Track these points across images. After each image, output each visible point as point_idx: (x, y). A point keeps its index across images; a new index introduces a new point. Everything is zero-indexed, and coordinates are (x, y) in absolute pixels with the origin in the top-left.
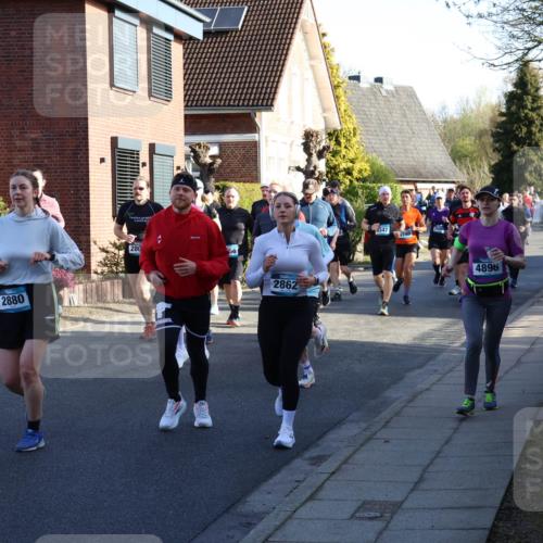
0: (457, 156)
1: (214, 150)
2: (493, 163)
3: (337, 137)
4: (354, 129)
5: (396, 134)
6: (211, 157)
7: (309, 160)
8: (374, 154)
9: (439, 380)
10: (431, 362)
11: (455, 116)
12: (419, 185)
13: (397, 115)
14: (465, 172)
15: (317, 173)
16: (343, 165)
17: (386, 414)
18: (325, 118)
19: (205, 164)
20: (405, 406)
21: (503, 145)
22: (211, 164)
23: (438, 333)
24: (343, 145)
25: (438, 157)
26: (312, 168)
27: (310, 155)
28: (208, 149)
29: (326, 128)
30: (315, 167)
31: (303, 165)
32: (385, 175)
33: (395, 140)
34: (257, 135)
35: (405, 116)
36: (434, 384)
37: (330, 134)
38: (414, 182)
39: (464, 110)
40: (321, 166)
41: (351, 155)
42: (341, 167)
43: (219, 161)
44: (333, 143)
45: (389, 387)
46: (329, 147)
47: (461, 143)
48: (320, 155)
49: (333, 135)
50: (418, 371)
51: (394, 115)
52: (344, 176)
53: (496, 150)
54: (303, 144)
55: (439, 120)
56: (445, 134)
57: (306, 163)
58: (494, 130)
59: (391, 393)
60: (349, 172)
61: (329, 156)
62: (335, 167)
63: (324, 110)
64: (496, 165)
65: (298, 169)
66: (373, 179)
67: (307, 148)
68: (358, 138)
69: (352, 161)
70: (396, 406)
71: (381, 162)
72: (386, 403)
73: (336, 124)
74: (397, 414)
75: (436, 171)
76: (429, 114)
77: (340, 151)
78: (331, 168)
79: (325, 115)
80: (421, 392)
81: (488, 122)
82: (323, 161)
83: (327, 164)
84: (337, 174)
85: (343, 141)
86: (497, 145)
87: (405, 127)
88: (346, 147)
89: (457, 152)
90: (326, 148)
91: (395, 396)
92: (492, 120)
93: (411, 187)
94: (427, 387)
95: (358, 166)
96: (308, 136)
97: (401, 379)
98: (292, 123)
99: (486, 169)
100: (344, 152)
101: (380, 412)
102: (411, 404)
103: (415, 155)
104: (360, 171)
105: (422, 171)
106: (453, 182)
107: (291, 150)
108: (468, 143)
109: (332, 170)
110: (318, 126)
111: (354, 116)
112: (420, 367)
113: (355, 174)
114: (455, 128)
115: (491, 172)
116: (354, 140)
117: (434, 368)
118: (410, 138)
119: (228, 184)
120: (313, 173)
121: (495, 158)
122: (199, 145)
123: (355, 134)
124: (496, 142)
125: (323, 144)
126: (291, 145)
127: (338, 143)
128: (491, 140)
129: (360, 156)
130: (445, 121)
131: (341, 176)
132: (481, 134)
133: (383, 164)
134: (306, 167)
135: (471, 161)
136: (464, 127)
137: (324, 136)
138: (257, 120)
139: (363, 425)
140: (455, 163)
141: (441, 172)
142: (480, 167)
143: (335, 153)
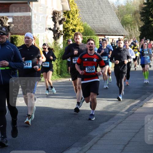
0: (124, 23)
1: (10, 20)
2: (140, 26)
3: (68, 14)
4: (76, 10)
5: (96, 13)
6: (9, 23)
7: (55, 25)
8: (86, 22)
9: (115, 127)
10: (111, 119)
11: (123, 5)
12: (107, 37)
13: (96, 4)
14: (128, 30)
15: (59, 31)
16: (71, 28)
17: (90, 143)
18: (62, 5)
19: (6, 27)
20: (99, 140)
21: (145, 18)
22: (9, 27)
23: (114, 105)
24: (71, 18)
25: (115, 23)
26: (56, 29)
27: (55, 23)
28: (7, 19)
29: (63, 10)
30: (58, 28)
31: (52, 27)
32: (91, 32)
33: (95, 16)
34: (30, 13)
35: (100, 4)
36: (113, 129)
37: (65, 13)
38: (104, 35)
39: (128, 1)
40: (61, 28)
41: (75, 23)
42: (70, 28)
43: (13, 25)
44: (66, 17)
45: (92, 130)
46: (64, 19)
47: (126, 17)
48: (60, 23)
49: (66, 13)
50: (105, 123)
51: (95, 4)
52: (72, 33)
53: (142, 20)
54: (52, 17)
55: (116, 6)
56: (119, 13)
57: (54, 26)
58: (141, 11)
59: (93, 134)
60: (74, 30)
61: (64, 23)
62: (67, 28)
63: (62, 2)
64: (142, 27)
65: (50, 29)
66: (85, 34)
67: (54, 19)
68: (78, 15)
69: (75, 26)
70: (95, 139)
71: (89, 26)
72: (90, 138)
73: (68, 8)
74: (96, 143)
75: (115, 30)
76: (111, 4)
77: (70, 21)
78: (65, 29)
79: (63, 4)
80: (107, 133)
81: (138, 7)
82: (62, 25)
83: (64, 27)
84: (68, 31)
85: (71, 16)
86: (143, 18)
87: (100, 10)
88: (72, 19)
89: (124, 21)
90: (63, 19)
91: (94, 135)
92: (140, 6)
93: (103, 37)
94: (110, 130)
95: (78, 28)
96: (55, 14)
97: (97, 127)
98: (47, 7)
99: (138, 29)
100: (71, 21)
101: (87, 143)
102: (102, 139)
103: (104, 23)
104: (79, 30)
105: (108, 30)
106: (122, 35)
107: (47, 20)
108: (129, 17)
109: (66, 29)
110: (59, 9)
111: (76, 4)
112: (106, 121)
113: (77, 31)
114: (123, 10)
115: (140, 30)
116: (76, 16)
117: (113, 121)
118: (102, 15)
119: (17, 36)
120: (57, 31)
121: (142, 24)
122: (3, 17)
123: (76, 13)
124: (142, 16)
125: (62, 17)
126: (47, 18)
127: (69, 17)
128: (140, 15)
129: (79, 23)
130: (119, 7)
131: (70, 33)
132: (135, 13)
133: (89, 27)
134: (54, 28)
135: (131, 26)
136: (127, 9)
137: (62, 14)
138: (30, 6)
139: (80, 148)
140: (123, 26)
141: (117, 31)
142: (135, 28)
143: (67, 22)
